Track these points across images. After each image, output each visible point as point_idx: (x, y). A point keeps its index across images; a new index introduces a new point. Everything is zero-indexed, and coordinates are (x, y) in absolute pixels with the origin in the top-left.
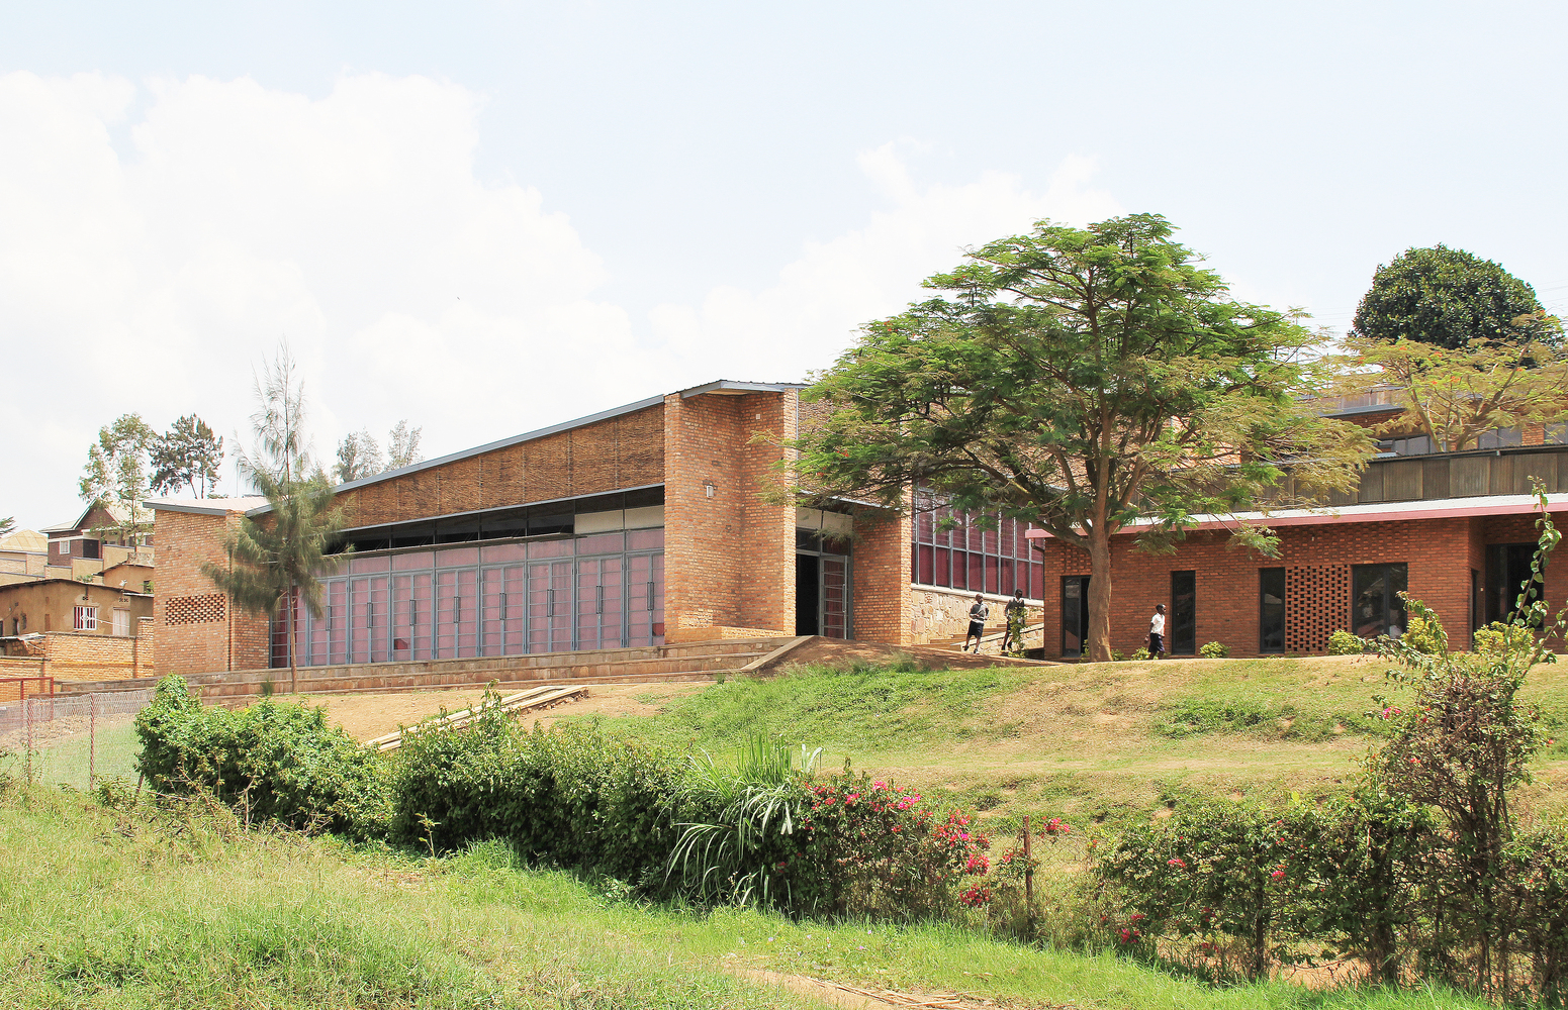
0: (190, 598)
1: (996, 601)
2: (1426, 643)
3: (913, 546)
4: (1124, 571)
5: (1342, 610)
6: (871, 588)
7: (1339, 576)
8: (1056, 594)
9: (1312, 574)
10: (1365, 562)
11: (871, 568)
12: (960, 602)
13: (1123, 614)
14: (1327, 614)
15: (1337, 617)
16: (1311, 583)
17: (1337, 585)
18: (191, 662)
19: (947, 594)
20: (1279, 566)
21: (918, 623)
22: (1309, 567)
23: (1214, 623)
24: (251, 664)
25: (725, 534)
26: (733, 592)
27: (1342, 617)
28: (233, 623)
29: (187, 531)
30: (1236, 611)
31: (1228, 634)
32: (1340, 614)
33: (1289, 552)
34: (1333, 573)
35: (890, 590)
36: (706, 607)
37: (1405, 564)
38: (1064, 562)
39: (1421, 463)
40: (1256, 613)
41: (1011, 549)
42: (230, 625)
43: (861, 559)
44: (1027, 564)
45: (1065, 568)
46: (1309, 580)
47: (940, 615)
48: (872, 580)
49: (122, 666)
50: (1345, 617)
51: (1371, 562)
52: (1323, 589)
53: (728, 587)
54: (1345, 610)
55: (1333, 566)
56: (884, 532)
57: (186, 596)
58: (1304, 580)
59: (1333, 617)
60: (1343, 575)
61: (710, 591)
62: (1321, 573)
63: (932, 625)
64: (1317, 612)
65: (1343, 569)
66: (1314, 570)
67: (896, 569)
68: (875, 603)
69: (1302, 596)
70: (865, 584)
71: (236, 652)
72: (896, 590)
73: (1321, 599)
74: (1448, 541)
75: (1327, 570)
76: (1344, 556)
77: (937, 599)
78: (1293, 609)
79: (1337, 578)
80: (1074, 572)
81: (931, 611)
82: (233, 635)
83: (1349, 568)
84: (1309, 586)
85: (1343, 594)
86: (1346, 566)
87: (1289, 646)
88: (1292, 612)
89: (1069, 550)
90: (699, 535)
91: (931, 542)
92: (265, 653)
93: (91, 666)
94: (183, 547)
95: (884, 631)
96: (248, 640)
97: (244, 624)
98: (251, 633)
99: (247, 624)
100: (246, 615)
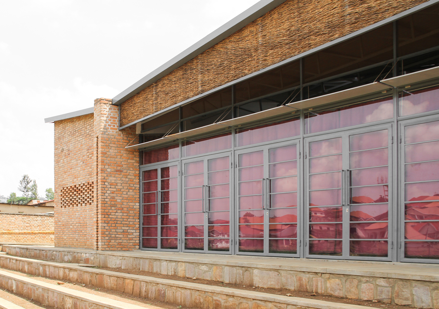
0: (75, 186)
18: (77, 236)
24: (119, 244)
28: (99, 205)
29: (74, 134)
42: (97, 207)
49: (49, 233)
57: (73, 185)
71: (103, 233)
82: (100, 216)
92: (135, 234)
93: (25, 233)
94: (71, 147)
96: (116, 221)
97: (111, 206)
98: (119, 214)
99: (114, 206)
100: (113, 198)
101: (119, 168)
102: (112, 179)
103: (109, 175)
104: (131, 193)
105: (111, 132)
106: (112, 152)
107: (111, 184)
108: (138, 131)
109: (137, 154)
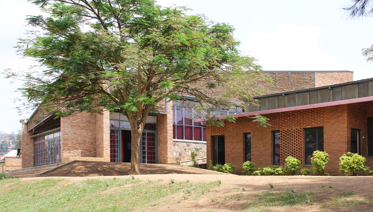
2: (318, 162)
3: (174, 126)
4: (229, 133)
5: (300, 148)
7: (299, 133)
9: (289, 132)
10: (308, 127)
13: (229, 150)
14: (295, 149)
15: (298, 150)
16: (289, 136)
17: (298, 137)
20: (278, 129)
21: (183, 153)
22: (288, 130)
23: (257, 153)
24: (27, 166)
25: (87, 124)
26: (92, 144)
27: (300, 150)
30: (264, 148)
31: (261, 158)
32: (299, 149)
33: (281, 124)
34: (297, 132)
35: (165, 142)
36: (77, 149)
37: (322, 127)
38: (211, 130)
39: (357, 85)
40: (270, 149)
46: (288, 135)
50: (301, 150)
51: (310, 127)
52: (293, 139)
53: (89, 142)
54: (301, 147)
55: (297, 129)
58: (287, 135)
59: (297, 150)
60: (300, 133)
61: (80, 144)
62: (292, 132)
64: (291, 148)
65: (300, 130)
66: (290, 131)
67: (166, 134)
68: (162, 147)
69: (286, 142)
70: (160, 140)
73: (292, 142)
74: (339, 116)
75: (294, 131)
76: (300, 124)
78: (283, 147)
79: (298, 134)
80: (214, 134)
83: (302, 130)
84: (288, 137)
85: (300, 141)
86: (301, 129)
87: (282, 162)
88: (283, 148)
90: (73, 124)
91: (192, 125)
96: (26, 160)
97: (25, 155)
98: (27, 157)
99: (26, 155)
100: (26, 152)
101: (27, 143)
102: (25, 147)
103: (24, 146)
104: (31, 151)
105: (25, 132)
106: (25, 139)
107: (25, 148)
108: (33, 132)
109: (33, 139)
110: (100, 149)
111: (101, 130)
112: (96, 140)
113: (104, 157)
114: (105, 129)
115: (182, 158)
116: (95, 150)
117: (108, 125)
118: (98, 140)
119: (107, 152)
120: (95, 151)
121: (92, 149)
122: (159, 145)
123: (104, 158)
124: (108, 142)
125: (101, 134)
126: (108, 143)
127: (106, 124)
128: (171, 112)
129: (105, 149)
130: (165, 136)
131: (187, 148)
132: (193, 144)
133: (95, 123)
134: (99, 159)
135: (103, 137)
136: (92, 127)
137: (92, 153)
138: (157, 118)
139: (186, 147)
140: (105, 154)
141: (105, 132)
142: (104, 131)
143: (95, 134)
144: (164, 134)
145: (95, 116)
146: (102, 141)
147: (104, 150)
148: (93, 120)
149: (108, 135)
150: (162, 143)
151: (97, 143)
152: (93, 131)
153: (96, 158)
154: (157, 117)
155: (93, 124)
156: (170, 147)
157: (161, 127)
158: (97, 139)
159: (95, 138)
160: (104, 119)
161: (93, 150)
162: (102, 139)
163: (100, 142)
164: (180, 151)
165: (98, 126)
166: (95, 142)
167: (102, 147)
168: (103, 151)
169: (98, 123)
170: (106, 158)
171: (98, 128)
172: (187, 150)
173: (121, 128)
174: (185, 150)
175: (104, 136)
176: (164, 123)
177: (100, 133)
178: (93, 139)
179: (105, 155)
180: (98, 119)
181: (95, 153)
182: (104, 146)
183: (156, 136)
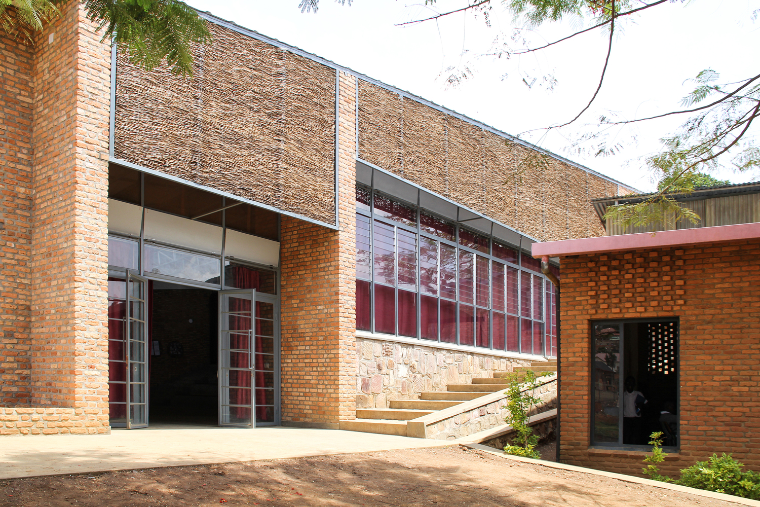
1: (472, 354)
6: (301, 336)
8: (578, 351)
11: (301, 309)
12: (430, 354)
19: (412, 345)
21: (373, 382)
26: (9, 335)
35: (325, 339)
38: (596, 296)
41: (486, 299)
43: (290, 297)
44: (502, 316)
45: (596, 307)
47: (403, 371)
48: (304, 326)
56: (317, 261)
63: (392, 382)
67: (333, 310)
68: (307, 356)
70: (295, 330)
72: (331, 341)
77: (400, 351)
80: (614, 313)
81: (391, 366)
89: (604, 278)
95: (319, 394)
110: (55, 361)
111: (61, 265)
112: (29, 316)
113: (77, 403)
114: (83, 265)
115: (371, 396)
116: (27, 365)
117: (99, 245)
118: (43, 319)
119: (91, 379)
120: (26, 372)
121: (11, 359)
122: (290, 348)
123: (78, 411)
124: (99, 331)
125: (60, 288)
126: (96, 335)
127: (88, 240)
128: (351, 226)
129: (80, 363)
130: (323, 316)
131: (384, 360)
132: (399, 346)
133: (29, 239)
134: (50, 418)
135: (71, 302)
136: (9, 255)
137: (8, 377)
138: (281, 249)
139: (382, 358)
140: (84, 389)
141: (82, 281)
142: (80, 274)
143: (29, 287)
144: (320, 307)
145: (27, 203)
146: (67, 324)
147: (78, 368)
148: (19, 222)
149: (100, 293)
150: (306, 343)
151: (34, 331)
152: (17, 272)
153: (30, 410)
154: (281, 245)
155: (15, 240)
156: (348, 358)
157: (302, 279)
158: (37, 313)
159: (28, 308)
160: (77, 212)
161: (15, 365)
162: (66, 313)
163: (54, 329)
164: (366, 374)
165: (44, 250)
166: (27, 327)
167: (63, 353)
168: (73, 372)
169: (42, 236)
170: (88, 409)
171: (45, 261)
172: (384, 370)
173: (146, 273)
174: (380, 368)
175: (77, 296)
176: (323, 265)
177: (54, 283)
178: (14, 311)
179: (81, 392)
180: (44, 217)
181: (24, 378)
182: (79, 347)
183: (275, 315)
